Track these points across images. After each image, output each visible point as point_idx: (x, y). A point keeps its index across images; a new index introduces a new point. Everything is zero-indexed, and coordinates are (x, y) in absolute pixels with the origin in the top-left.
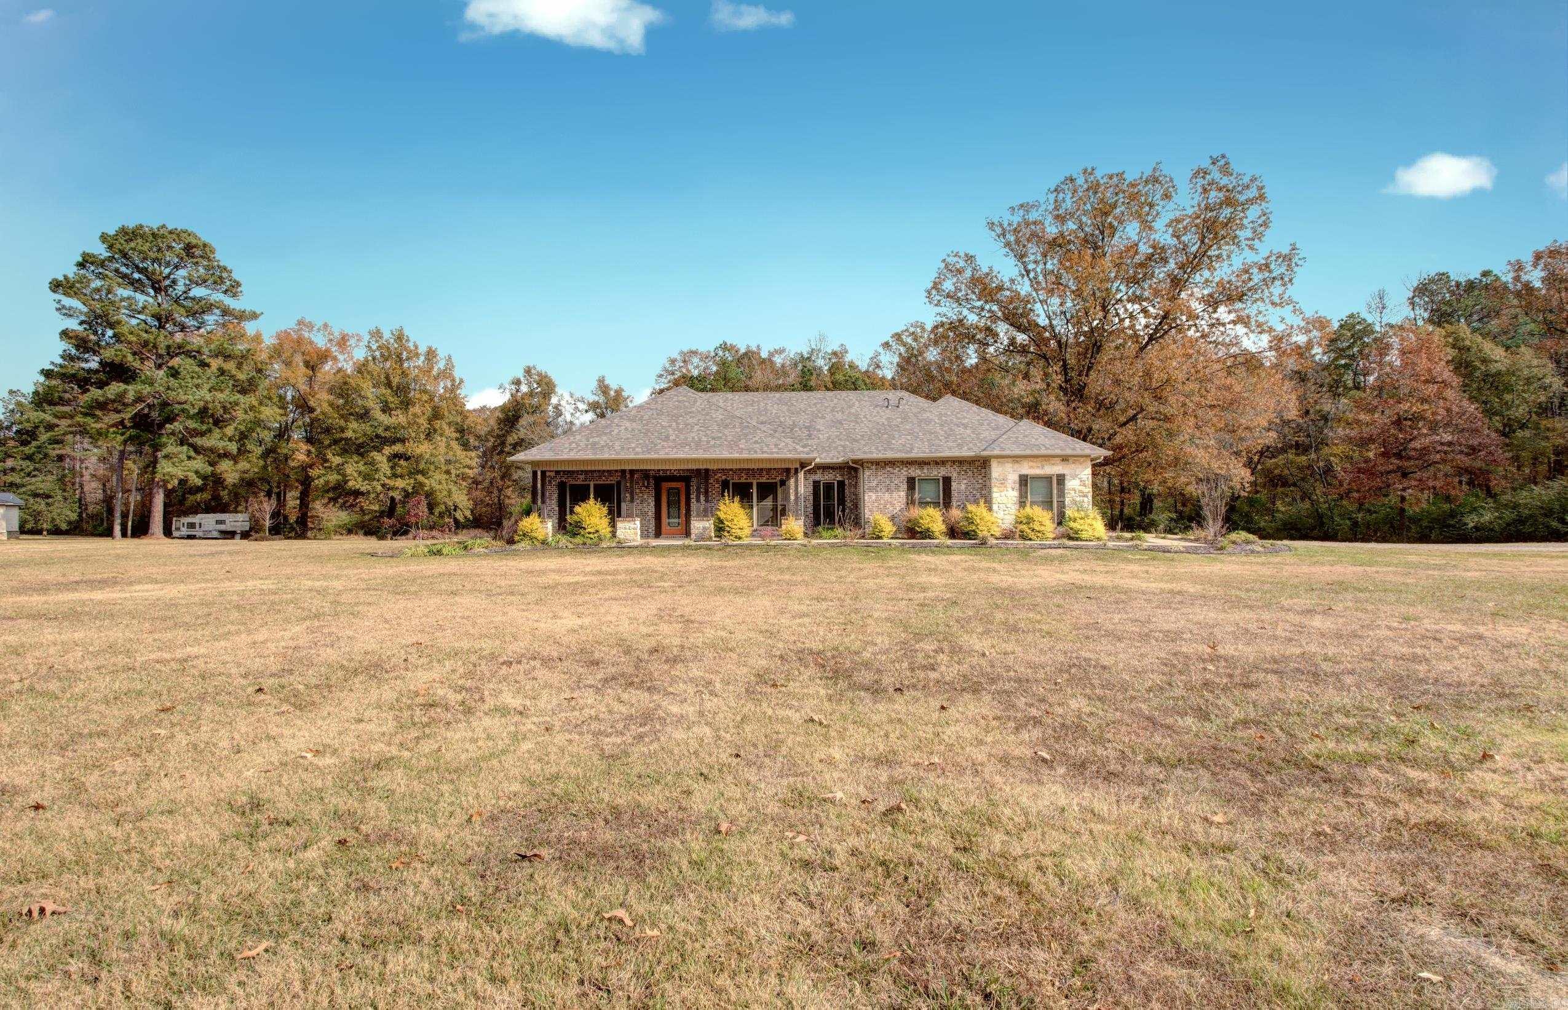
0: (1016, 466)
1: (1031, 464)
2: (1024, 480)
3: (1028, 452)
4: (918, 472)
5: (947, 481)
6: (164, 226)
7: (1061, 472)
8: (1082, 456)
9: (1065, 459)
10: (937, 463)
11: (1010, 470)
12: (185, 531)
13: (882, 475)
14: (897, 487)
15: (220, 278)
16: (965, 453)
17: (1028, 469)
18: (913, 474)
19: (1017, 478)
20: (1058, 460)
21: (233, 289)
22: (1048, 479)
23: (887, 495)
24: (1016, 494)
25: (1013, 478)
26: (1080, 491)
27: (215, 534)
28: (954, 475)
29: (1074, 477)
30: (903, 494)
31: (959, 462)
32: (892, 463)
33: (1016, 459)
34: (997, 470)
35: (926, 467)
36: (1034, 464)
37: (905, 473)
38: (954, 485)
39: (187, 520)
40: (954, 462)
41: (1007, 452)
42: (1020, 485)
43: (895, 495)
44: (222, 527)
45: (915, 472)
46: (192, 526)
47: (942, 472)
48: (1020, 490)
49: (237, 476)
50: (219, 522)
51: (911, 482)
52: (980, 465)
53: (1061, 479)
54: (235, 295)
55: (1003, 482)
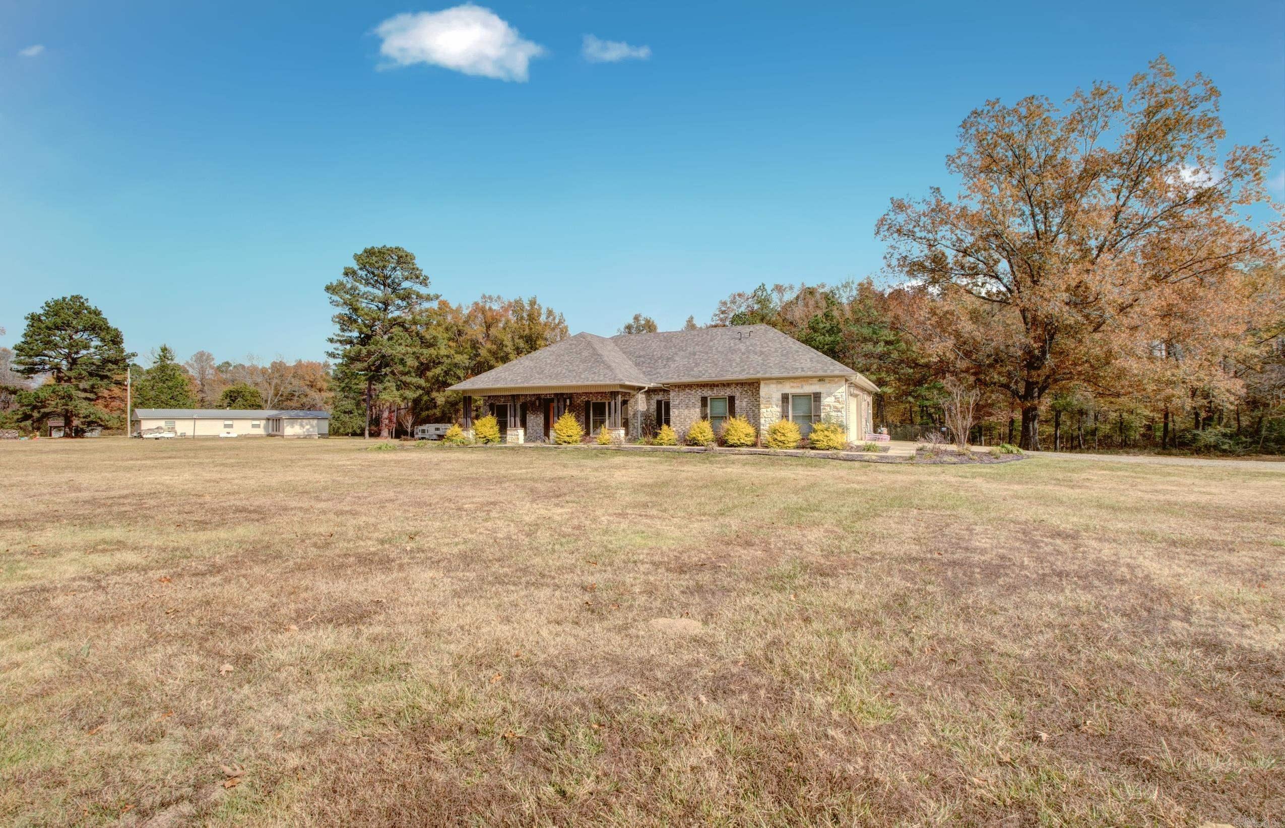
0: (780, 386)
1: (792, 384)
2: (785, 398)
3: (791, 374)
4: (710, 393)
5: (732, 399)
6: (384, 246)
7: (818, 391)
8: (837, 377)
9: (821, 379)
10: (724, 385)
11: (775, 390)
12: (420, 435)
13: (683, 395)
14: (694, 406)
15: (416, 276)
16: (743, 376)
17: (790, 389)
18: (706, 395)
19: (780, 397)
20: (815, 380)
21: (425, 282)
22: (807, 396)
23: (686, 412)
24: (779, 409)
25: (777, 396)
26: (835, 407)
27: (435, 437)
28: (737, 395)
29: (830, 394)
30: (698, 410)
31: (741, 384)
32: (689, 386)
33: (780, 380)
34: (764, 390)
35: (715, 389)
36: (795, 385)
37: (700, 393)
38: (737, 402)
39: (421, 428)
40: (737, 384)
41: (774, 376)
42: (783, 402)
43: (692, 411)
44: (438, 433)
45: (707, 393)
46: (423, 431)
47: (728, 392)
48: (783, 407)
49: (443, 399)
50: (437, 429)
51: (704, 400)
52: (752, 386)
53: (817, 397)
54: (426, 285)
55: (769, 401)
